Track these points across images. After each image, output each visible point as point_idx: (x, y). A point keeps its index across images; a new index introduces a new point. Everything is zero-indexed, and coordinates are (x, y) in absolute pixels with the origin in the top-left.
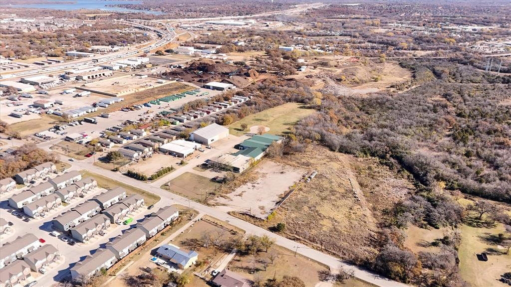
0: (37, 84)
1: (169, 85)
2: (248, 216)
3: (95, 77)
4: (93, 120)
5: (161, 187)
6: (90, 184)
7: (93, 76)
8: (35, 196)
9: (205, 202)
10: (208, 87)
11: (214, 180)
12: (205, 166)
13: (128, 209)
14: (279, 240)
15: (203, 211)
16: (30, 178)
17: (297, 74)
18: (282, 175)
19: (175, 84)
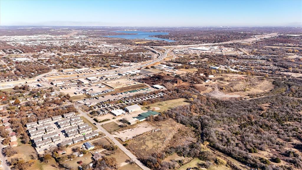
0: (91, 80)
1: (138, 85)
2: (120, 140)
3: (113, 79)
4: (98, 98)
5: (101, 126)
6: (81, 121)
7: (112, 78)
8: (64, 122)
9: (110, 133)
10: (153, 87)
11: (120, 126)
12: (121, 121)
13: (85, 130)
14: (124, 149)
15: (108, 135)
16: (66, 116)
17: (202, 84)
18: (146, 128)
19: (141, 84)
